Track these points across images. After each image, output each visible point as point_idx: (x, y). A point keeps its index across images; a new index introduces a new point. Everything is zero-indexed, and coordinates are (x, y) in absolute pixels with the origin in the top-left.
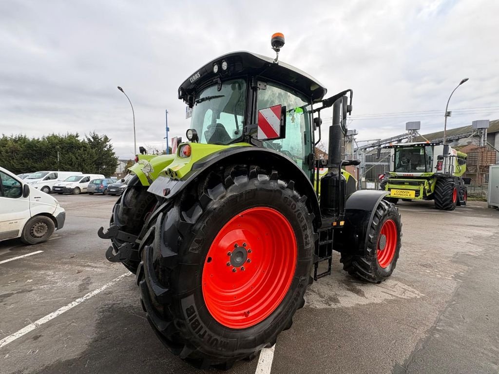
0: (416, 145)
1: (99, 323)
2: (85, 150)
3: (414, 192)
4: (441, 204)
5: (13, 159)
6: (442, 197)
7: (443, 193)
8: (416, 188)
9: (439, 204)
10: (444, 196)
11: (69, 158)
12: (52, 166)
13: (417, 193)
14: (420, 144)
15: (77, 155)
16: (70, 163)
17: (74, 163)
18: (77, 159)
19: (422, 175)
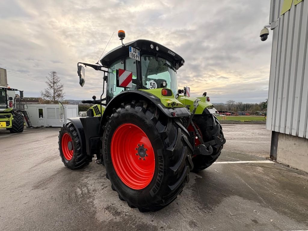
0: (1, 89)
1: (218, 204)
3: (5, 122)
4: (18, 129)
6: (18, 124)
7: (18, 121)
8: (7, 119)
9: (16, 129)
10: (19, 124)
13: (8, 123)
14: (4, 88)
19: (5, 110)
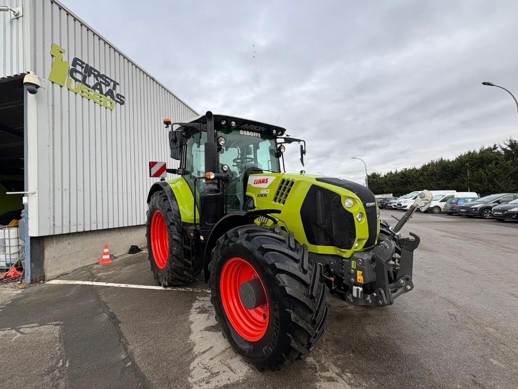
2: (497, 164)
5: (433, 181)
11: (479, 174)
12: (462, 185)
15: (487, 170)
16: (479, 180)
17: (483, 180)
18: (487, 175)
